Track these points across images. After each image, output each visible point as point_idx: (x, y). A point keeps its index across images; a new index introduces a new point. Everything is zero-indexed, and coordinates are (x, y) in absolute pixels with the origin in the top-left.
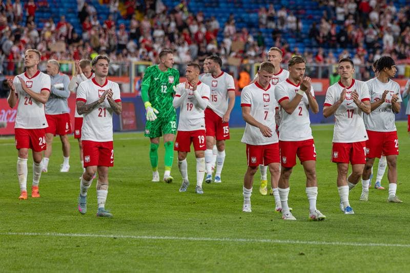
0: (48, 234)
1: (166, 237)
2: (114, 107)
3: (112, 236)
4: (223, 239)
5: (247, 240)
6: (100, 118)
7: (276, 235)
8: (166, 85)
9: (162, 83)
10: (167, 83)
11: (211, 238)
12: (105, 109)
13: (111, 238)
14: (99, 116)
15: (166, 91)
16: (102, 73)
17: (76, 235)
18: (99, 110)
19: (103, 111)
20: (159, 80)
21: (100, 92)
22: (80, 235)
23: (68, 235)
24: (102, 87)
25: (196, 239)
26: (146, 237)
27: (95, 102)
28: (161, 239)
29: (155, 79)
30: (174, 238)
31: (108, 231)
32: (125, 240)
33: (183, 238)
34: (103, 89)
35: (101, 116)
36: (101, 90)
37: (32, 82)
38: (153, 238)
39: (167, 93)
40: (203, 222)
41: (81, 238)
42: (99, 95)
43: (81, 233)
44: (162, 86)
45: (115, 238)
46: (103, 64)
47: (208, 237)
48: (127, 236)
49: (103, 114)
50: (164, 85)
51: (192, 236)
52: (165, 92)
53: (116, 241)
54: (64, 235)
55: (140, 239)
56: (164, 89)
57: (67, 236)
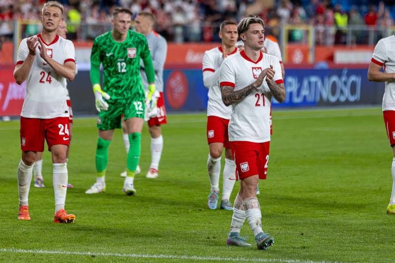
0: (5, 250)
1: (161, 256)
2: (276, 91)
3: (89, 253)
4: (238, 259)
5: (269, 259)
6: (258, 107)
7: (308, 254)
8: (125, 61)
9: (119, 60)
10: (126, 59)
11: (221, 257)
12: (263, 95)
13: (87, 256)
14: (257, 105)
15: (126, 68)
16: (257, 44)
17: (41, 251)
18: (256, 96)
19: (261, 98)
20: (113, 56)
21: (254, 70)
22: (46, 252)
23: (31, 251)
24: (256, 63)
25: (200, 258)
26: (134, 255)
27: (249, 86)
28: (154, 259)
29: (108, 55)
30: (171, 256)
31: (85, 247)
32: (107, 259)
33: (183, 257)
34: (258, 65)
35: (259, 105)
36: (255, 68)
37: (52, 50)
38: (144, 256)
39: (127, 72)
40: (211, 236)
41: (48, 256)
42: (254, 75)
43: (49, 249)
44: (119, 64)
45: (93, 256)
46: (257, 31)
47: (217, 256)
48: (110, 254)
49: (261, 102)
50: (121, 62)
51: (196, 254)
52: (124, 71)
53: (95, 260)
54: (25, 251)
55: (127, 258)
56: (122, 67)
57: (30, 253)
